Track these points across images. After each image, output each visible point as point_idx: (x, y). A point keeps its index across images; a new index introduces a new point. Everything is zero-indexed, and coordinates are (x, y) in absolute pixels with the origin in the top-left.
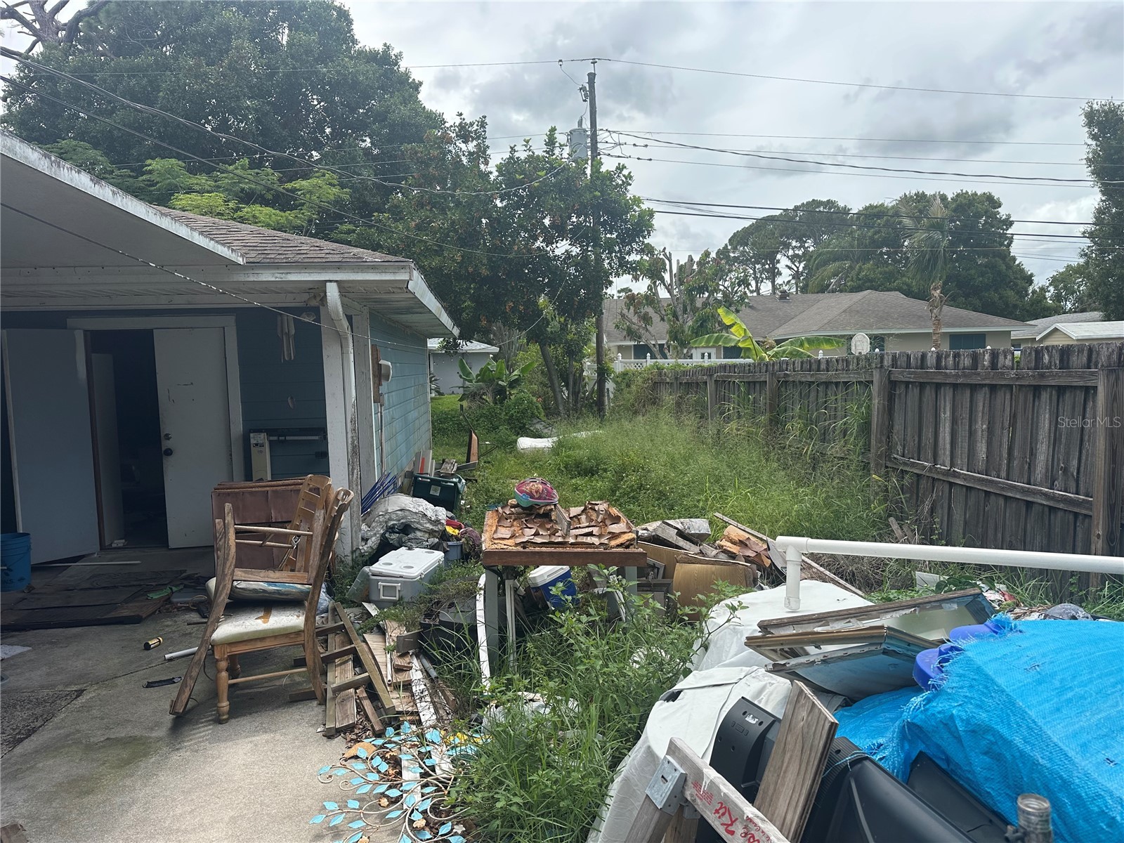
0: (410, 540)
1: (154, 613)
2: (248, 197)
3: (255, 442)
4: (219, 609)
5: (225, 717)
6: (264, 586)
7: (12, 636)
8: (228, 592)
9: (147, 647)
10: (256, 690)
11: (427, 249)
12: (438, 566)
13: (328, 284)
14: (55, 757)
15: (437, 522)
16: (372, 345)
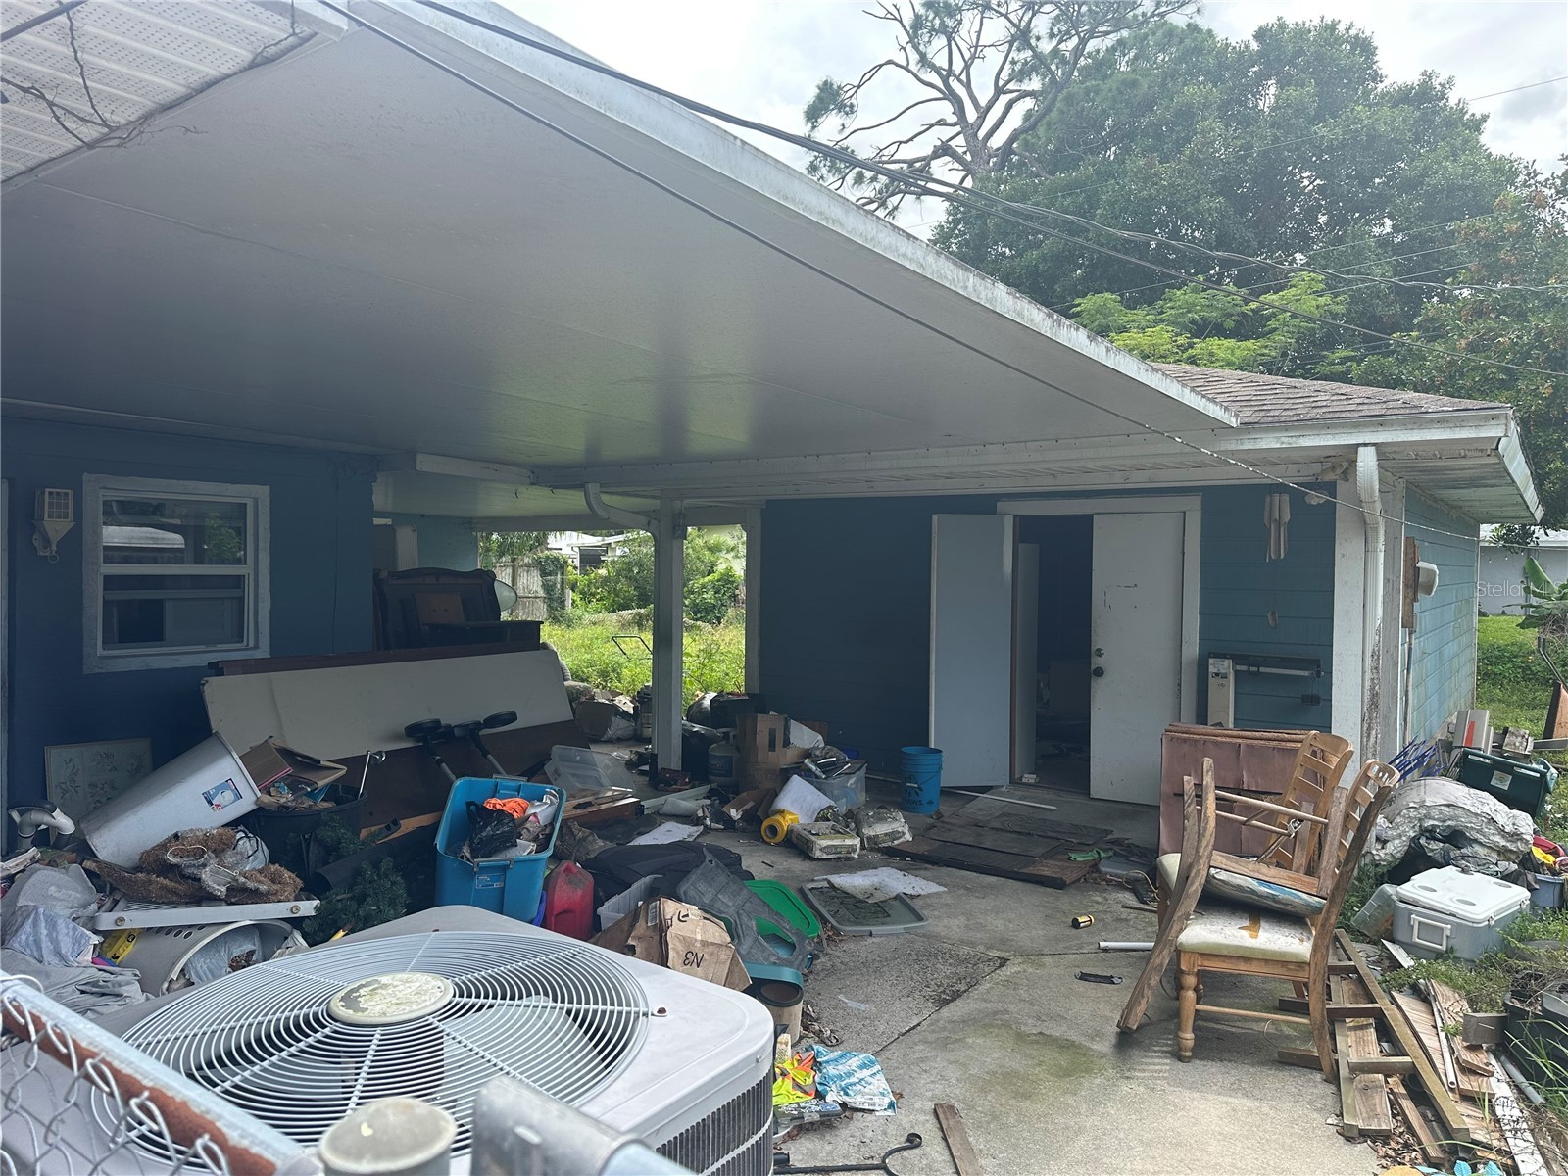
0: (1463, 856)
1: (1079, 880)
2: (1202, 329)
3: (1216, 671)
4: (1190, 903)
5: (1188, 1054)
6: (1254, 885)
7: (926, 869)
8: (1203, 881)
9: (1076, 924)
10: (1226, 1028)
11: (1485, 379)
12: (1520, 911)
13: (1361, 449)
14: (984, 1035)
15: (1515, 836)
16: (1407, 538)
